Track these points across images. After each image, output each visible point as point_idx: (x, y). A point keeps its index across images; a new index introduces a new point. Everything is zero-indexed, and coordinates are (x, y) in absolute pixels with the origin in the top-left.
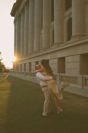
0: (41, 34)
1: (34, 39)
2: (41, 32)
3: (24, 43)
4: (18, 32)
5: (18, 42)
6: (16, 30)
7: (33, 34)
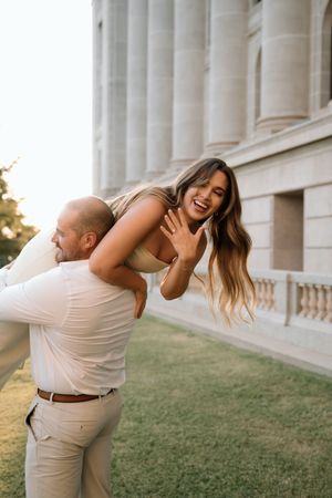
0: (251, 36)
1: (208, 70)
2: (253, 21)
3: (144, 103)
4: (111, 38)
5: (111, 93)
6: (101, 25)
7: (201, 39)
